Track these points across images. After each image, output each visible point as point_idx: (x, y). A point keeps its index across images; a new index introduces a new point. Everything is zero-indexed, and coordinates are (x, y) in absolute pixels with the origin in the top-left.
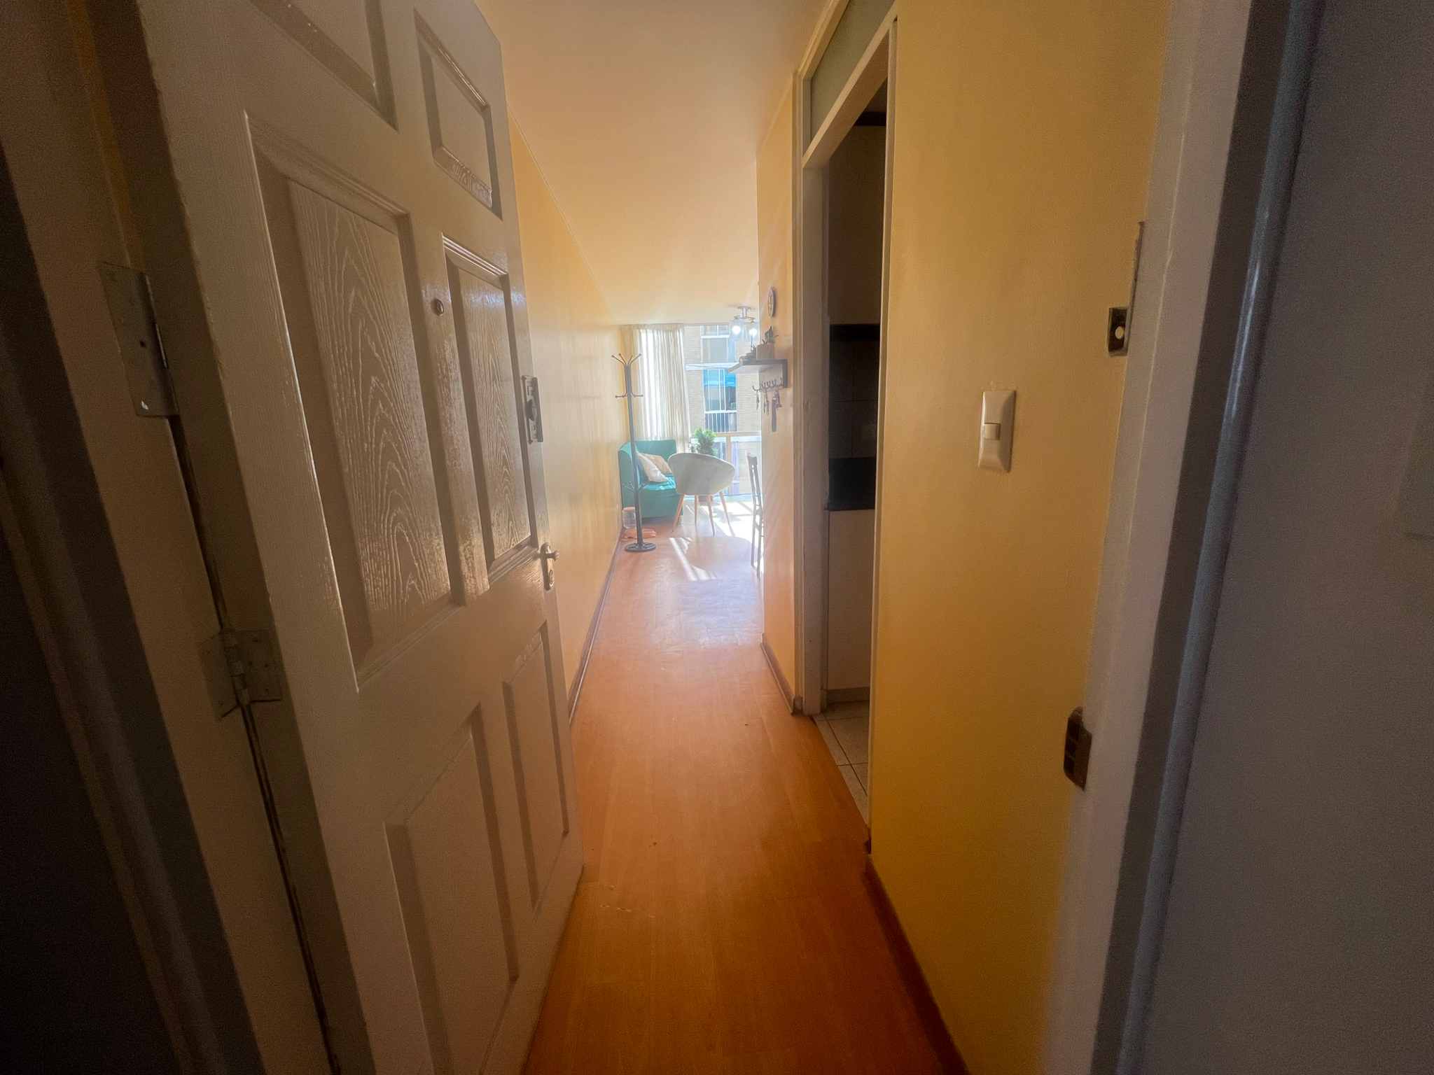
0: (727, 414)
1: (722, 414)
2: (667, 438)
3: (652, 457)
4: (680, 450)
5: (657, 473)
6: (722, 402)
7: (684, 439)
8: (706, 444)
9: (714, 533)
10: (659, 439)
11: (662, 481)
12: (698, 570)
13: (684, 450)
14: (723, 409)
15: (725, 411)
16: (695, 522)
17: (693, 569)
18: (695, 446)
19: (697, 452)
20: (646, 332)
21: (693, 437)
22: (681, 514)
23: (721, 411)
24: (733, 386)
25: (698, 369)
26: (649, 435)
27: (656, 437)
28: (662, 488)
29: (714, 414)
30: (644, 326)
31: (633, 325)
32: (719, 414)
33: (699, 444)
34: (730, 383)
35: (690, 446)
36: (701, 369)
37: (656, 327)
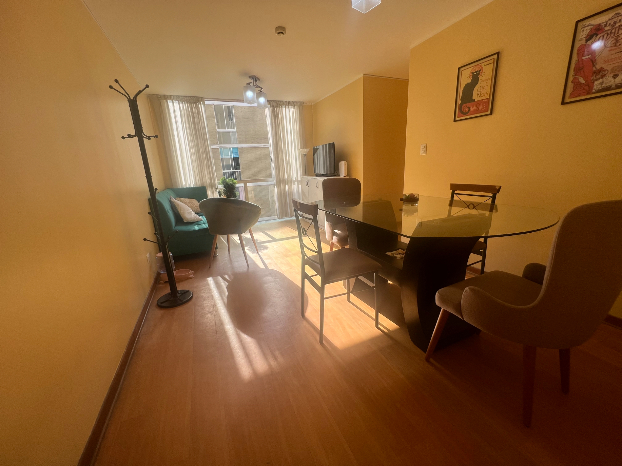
0: (235, 172)
1: (233, 172)
2: (199, 185)
3: (187, 200)
4: (210, 196)
5: (191, 214)
6: (232, 165)
7: (213, 186)
8: (230, 189)
9: (248, 267)
10: (192, 186)
11: (196, 221)
12: (245, 337)
13: (213, 195)
14: (233, 169)
15: (234, 170)
16: (229, 253)
17: (238, 336)
18: (222, 191)
19: (223, 196)
20: (173, 102)
21: (219, 184)
22: (217, 248)
23: (232, 171)
24: (238, 157)
25: (217, 147)
26: (184, 183)
27: (190, 185)
28: (197, 228)
29: (228, 172)
30: (171, 98)
31: (160, 96)
32: (231, 172)
33: (224, 189)
34: (236, 156)
35: (217, 190)
36: (219, 147)
37: (182, 99)
